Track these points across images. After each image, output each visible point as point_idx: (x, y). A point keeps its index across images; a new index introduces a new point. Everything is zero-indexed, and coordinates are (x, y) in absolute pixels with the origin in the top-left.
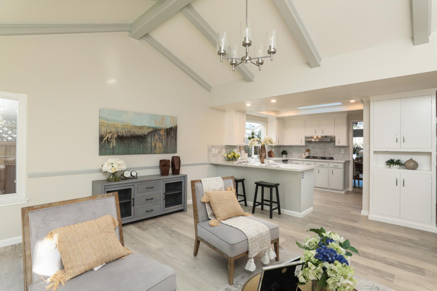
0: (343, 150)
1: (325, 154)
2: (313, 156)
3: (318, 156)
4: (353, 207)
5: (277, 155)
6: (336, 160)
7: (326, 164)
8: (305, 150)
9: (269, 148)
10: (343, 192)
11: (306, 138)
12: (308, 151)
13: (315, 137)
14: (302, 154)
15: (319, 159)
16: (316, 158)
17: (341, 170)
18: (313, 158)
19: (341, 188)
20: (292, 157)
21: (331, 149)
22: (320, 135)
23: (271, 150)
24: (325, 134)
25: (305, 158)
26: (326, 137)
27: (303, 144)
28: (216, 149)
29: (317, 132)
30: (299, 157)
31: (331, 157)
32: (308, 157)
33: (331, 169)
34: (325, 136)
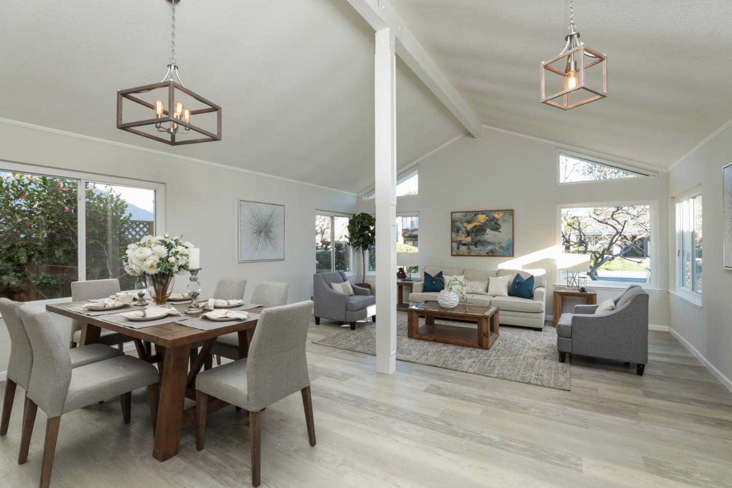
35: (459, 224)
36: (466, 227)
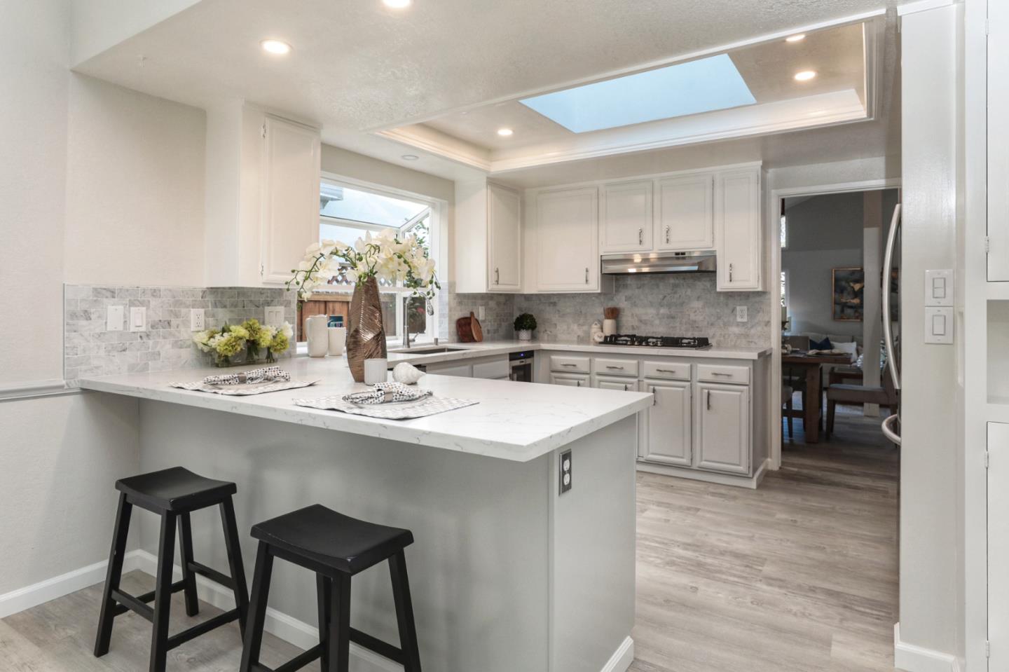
0: (745, 308)
1: (674, 327)
2: (630, 332)
3: (649, 335)
4: (830, 593)
5: (496, 331)
6: (719, 347)
7: (682, 368)
8: (602, 310)
9: (460, 303)
10: (753, 484)
11: (603, 262)
12: (614, 313)
13: (638, 259)
14: (590, 326)
15: (655, 345)
16: (642, 341)
17: (742, 391)
18: (633, 344)
19: (742, 469)
20: (554, 340)
21: (697, 304)
22: (656, 247)
23: (472, 314)
24: (676, 246)
25: (601, 343)
26: (680, 256)
27: (594, 286)
28: (132, 304)
29: (647, 237)
30: (581, 340)
31: (697, 335)
32: (612, 340)
33: (702, 388)
34: (677, 254)
35: (844, 283)
36: (853, 287)
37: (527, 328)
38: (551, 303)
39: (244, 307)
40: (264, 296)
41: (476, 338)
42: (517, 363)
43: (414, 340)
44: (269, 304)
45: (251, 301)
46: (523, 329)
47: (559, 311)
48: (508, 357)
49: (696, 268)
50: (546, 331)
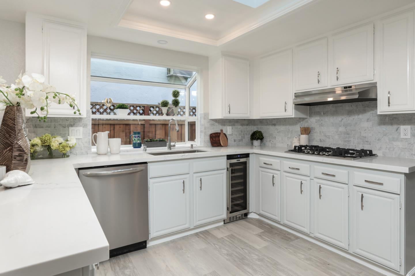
0: (409, 127)
1: (350, 141)
5: (241, 140)
9: (213, 125)
11: (296, 97)
12: (306, 131)
19: (393, 265)
21: (367, 125)
22: (330, 84)
23: (221, 131)
24: (344, 82)
26: (348, 89)
29: (323, 78)
34: (345, 87)
37: (257, 139)
38: (273, 124)
39: (55, 127)
40: (69, 121)
41: (222, 144)
42: (234, 161)
43: (174, 146)
44: (72, 126)
45: (60, 124)
46: (254, 139)
47: (277, 129)
48: (226, 157)
49: (356, 97)
50: (270, 141)
